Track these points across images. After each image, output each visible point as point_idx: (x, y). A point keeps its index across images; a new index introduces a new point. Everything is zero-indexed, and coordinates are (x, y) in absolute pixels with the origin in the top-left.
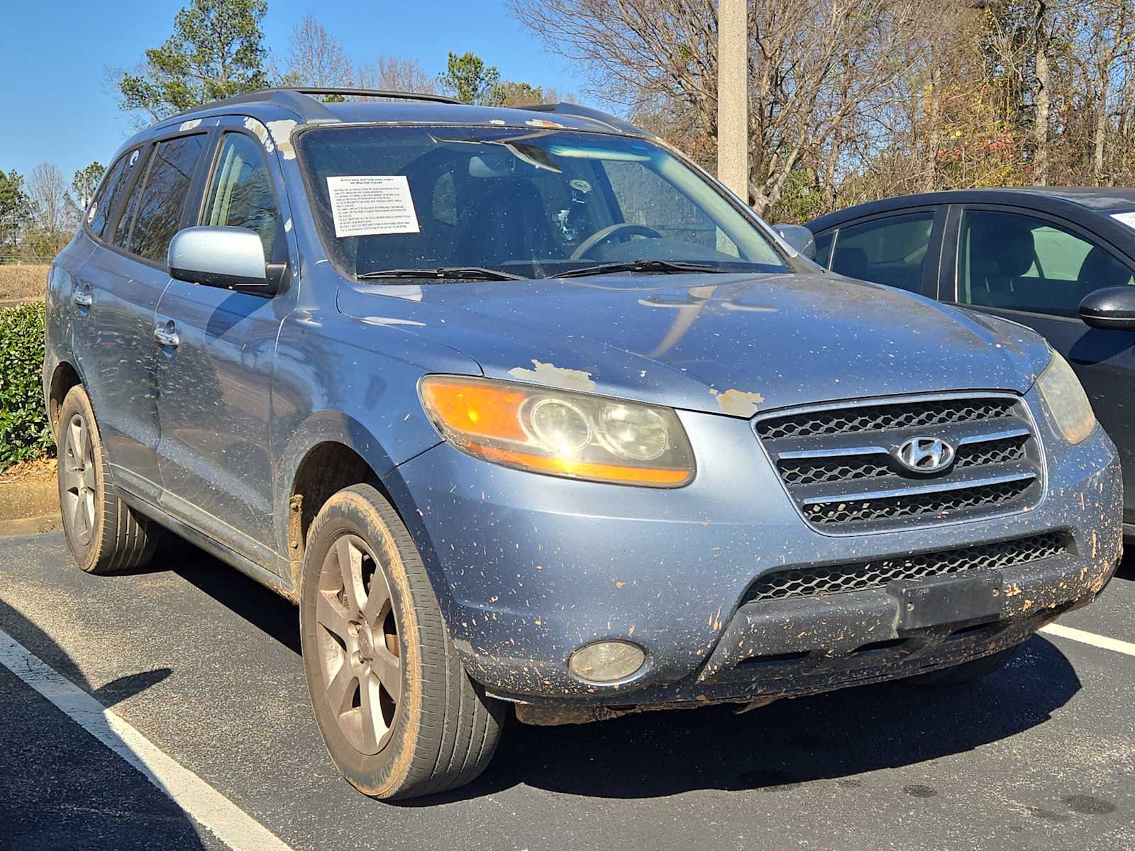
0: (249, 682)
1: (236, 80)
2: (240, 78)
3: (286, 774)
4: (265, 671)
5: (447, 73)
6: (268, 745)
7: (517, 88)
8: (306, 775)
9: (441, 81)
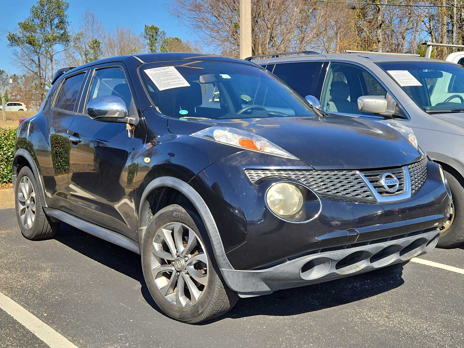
0: (36, 266)
1: (56, 35)
2: (58, 34)
3: (45, 297)
4: (43, 262)
5: (144, 33)
6: (40, 288)
7: (173, 39)
8: (53, 297)
9: (142, 36)
